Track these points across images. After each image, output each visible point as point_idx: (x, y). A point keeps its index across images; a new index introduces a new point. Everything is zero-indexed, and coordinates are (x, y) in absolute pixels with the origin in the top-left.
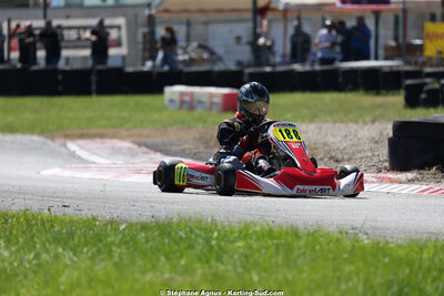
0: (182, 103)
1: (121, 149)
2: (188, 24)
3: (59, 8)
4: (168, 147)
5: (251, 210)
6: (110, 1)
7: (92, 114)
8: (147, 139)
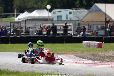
0: (87, 45)
1: (72, 57)
2: (89, 25)
3: (56, 21)
4: (84, 57)
5: (105, 73)
6: (69, 19)
7: (64, 48)
8: (78, 55)
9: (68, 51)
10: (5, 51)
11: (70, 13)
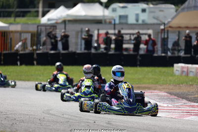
1: (162, 96)
4: (186, 96)
6: (140, 22)
7: (140, 77)
8: (172, 91)
9: (149, 83)
10: (29, 80)
11: (144, 11)
